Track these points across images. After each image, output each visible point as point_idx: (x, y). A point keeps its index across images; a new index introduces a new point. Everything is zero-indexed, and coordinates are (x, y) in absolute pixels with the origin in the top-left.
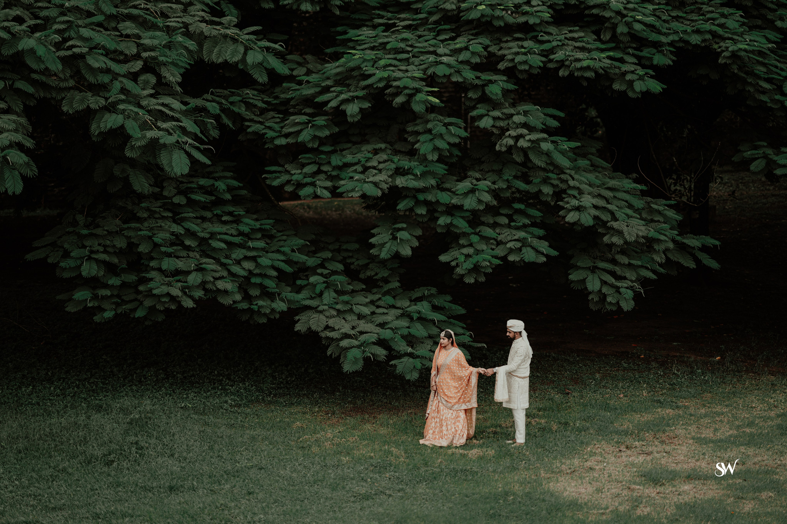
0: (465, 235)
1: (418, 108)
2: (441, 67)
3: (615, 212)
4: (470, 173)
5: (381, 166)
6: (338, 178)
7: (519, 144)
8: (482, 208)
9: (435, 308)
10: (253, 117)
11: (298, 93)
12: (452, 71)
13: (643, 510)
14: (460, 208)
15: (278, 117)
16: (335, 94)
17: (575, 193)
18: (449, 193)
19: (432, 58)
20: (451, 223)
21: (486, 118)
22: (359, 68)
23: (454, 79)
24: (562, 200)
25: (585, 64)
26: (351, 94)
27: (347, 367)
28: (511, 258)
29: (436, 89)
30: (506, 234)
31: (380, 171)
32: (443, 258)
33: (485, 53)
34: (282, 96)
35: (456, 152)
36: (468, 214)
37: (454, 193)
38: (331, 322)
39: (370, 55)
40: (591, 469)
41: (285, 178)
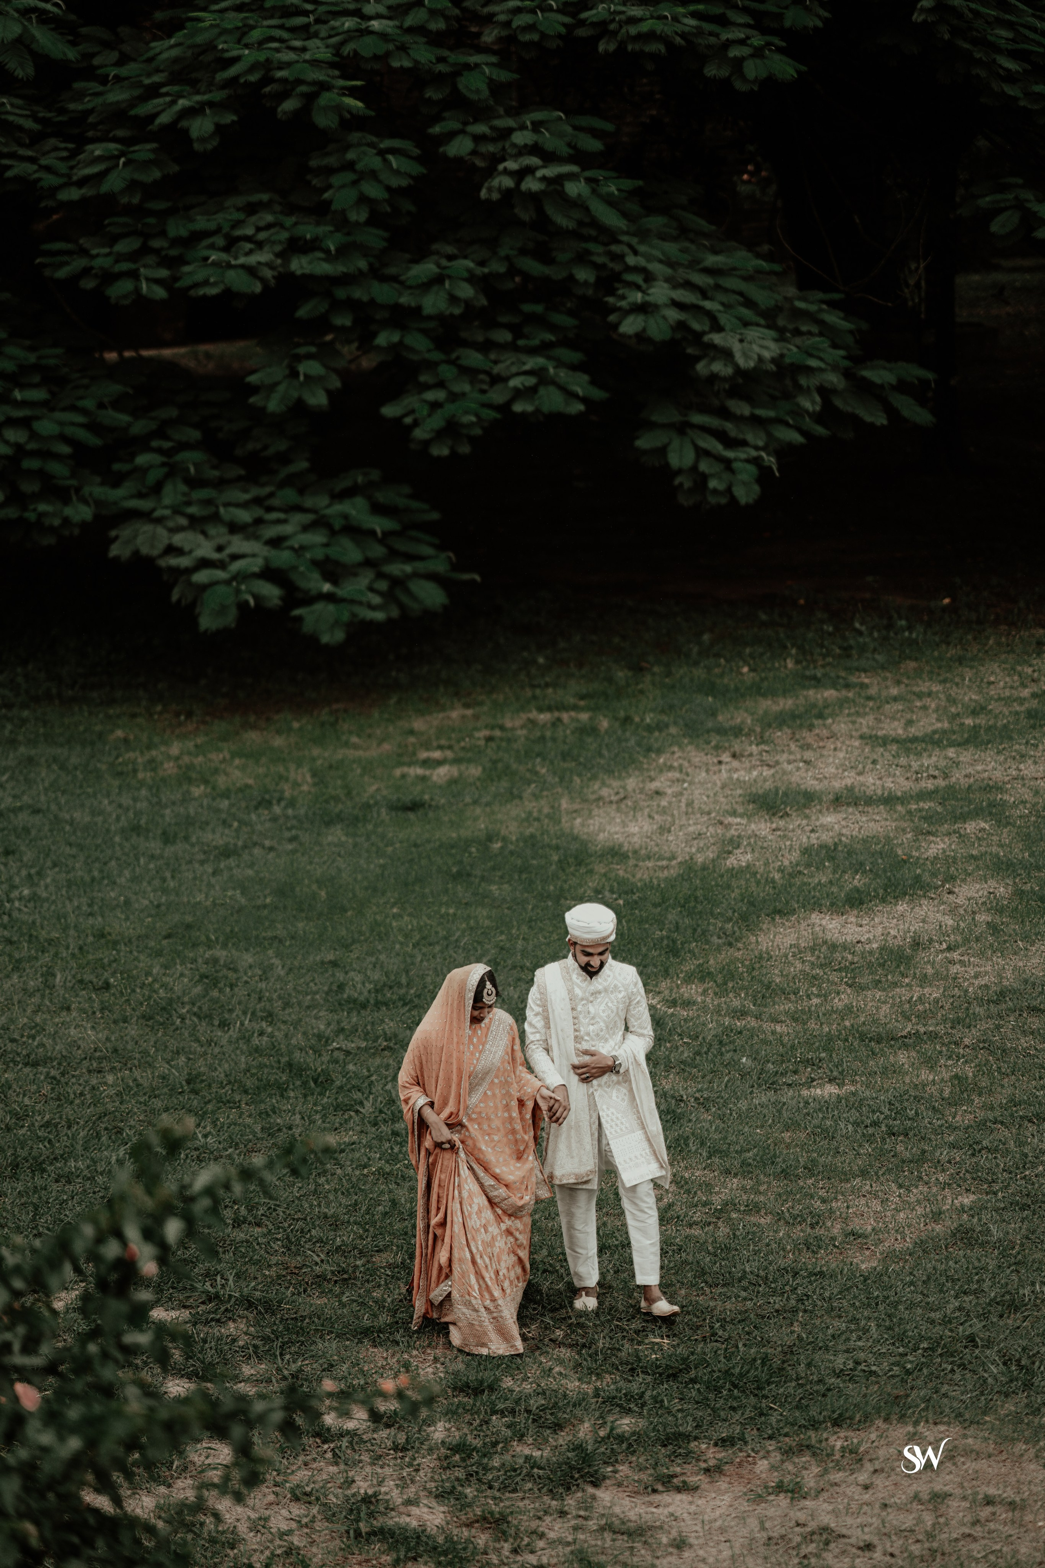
0: (431, 366)
1: (324, 121)
2: (368, 40)
3: (717, 314)
4: (435, 247)
5: (262, 236)
6: (181, 261)
7: (524, 186)
8: (457, 311)
9: (377, 509)
10: (14, 148)
11: (99, 100)
12: (391, 47)
13: (741, 858)
14: (416, 312)
15: (66, 149)
16: (168, 99)
17: (639, 279)
18: (396, 286)
19: (349, 23)
20: (401, 343)
21: (460, 138)
22: (211, 46)
23: (396, 64)
24: (612, 292)
25: (645, 27)
26: (198, 98)
27: (207, 622)
28: (518, 408)
29: (358, 83)
30: (508, 362)
31: (260, 245)
32: (389, 411)
33: (457, 11)
34: (72, 106)
35: (408, 206)
36: (432, 325)
37: (402, 283)
38: (178, 539)
39: (234, 19)
40: (658, 793)
41: (79, 263)
